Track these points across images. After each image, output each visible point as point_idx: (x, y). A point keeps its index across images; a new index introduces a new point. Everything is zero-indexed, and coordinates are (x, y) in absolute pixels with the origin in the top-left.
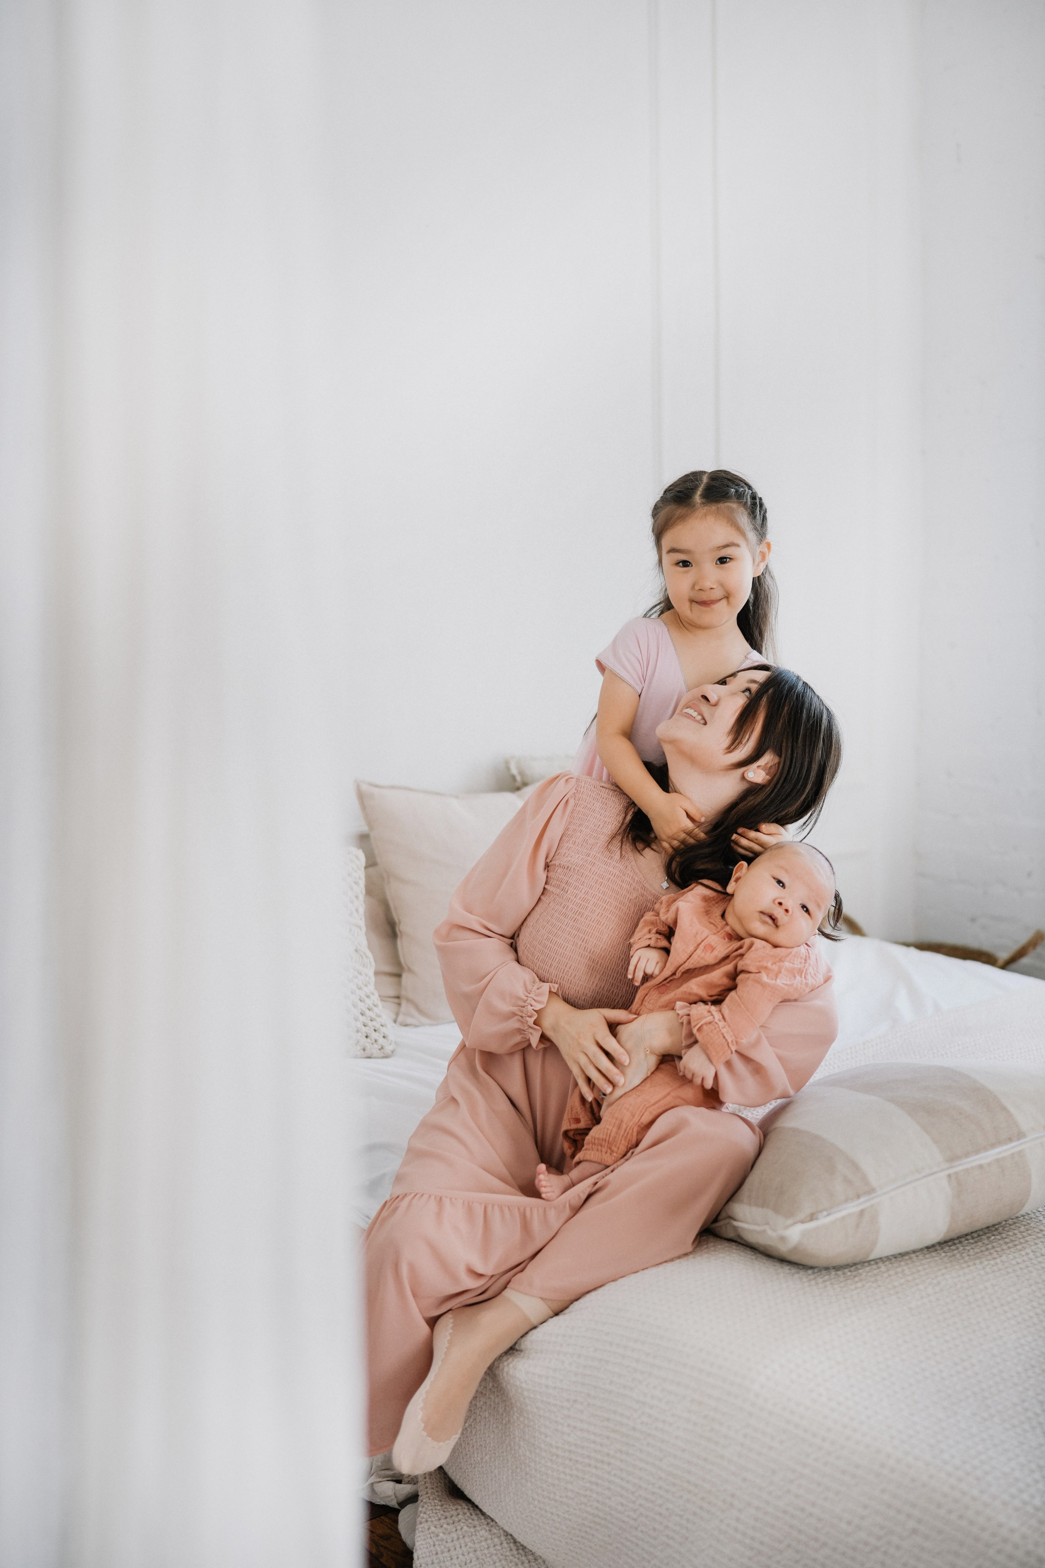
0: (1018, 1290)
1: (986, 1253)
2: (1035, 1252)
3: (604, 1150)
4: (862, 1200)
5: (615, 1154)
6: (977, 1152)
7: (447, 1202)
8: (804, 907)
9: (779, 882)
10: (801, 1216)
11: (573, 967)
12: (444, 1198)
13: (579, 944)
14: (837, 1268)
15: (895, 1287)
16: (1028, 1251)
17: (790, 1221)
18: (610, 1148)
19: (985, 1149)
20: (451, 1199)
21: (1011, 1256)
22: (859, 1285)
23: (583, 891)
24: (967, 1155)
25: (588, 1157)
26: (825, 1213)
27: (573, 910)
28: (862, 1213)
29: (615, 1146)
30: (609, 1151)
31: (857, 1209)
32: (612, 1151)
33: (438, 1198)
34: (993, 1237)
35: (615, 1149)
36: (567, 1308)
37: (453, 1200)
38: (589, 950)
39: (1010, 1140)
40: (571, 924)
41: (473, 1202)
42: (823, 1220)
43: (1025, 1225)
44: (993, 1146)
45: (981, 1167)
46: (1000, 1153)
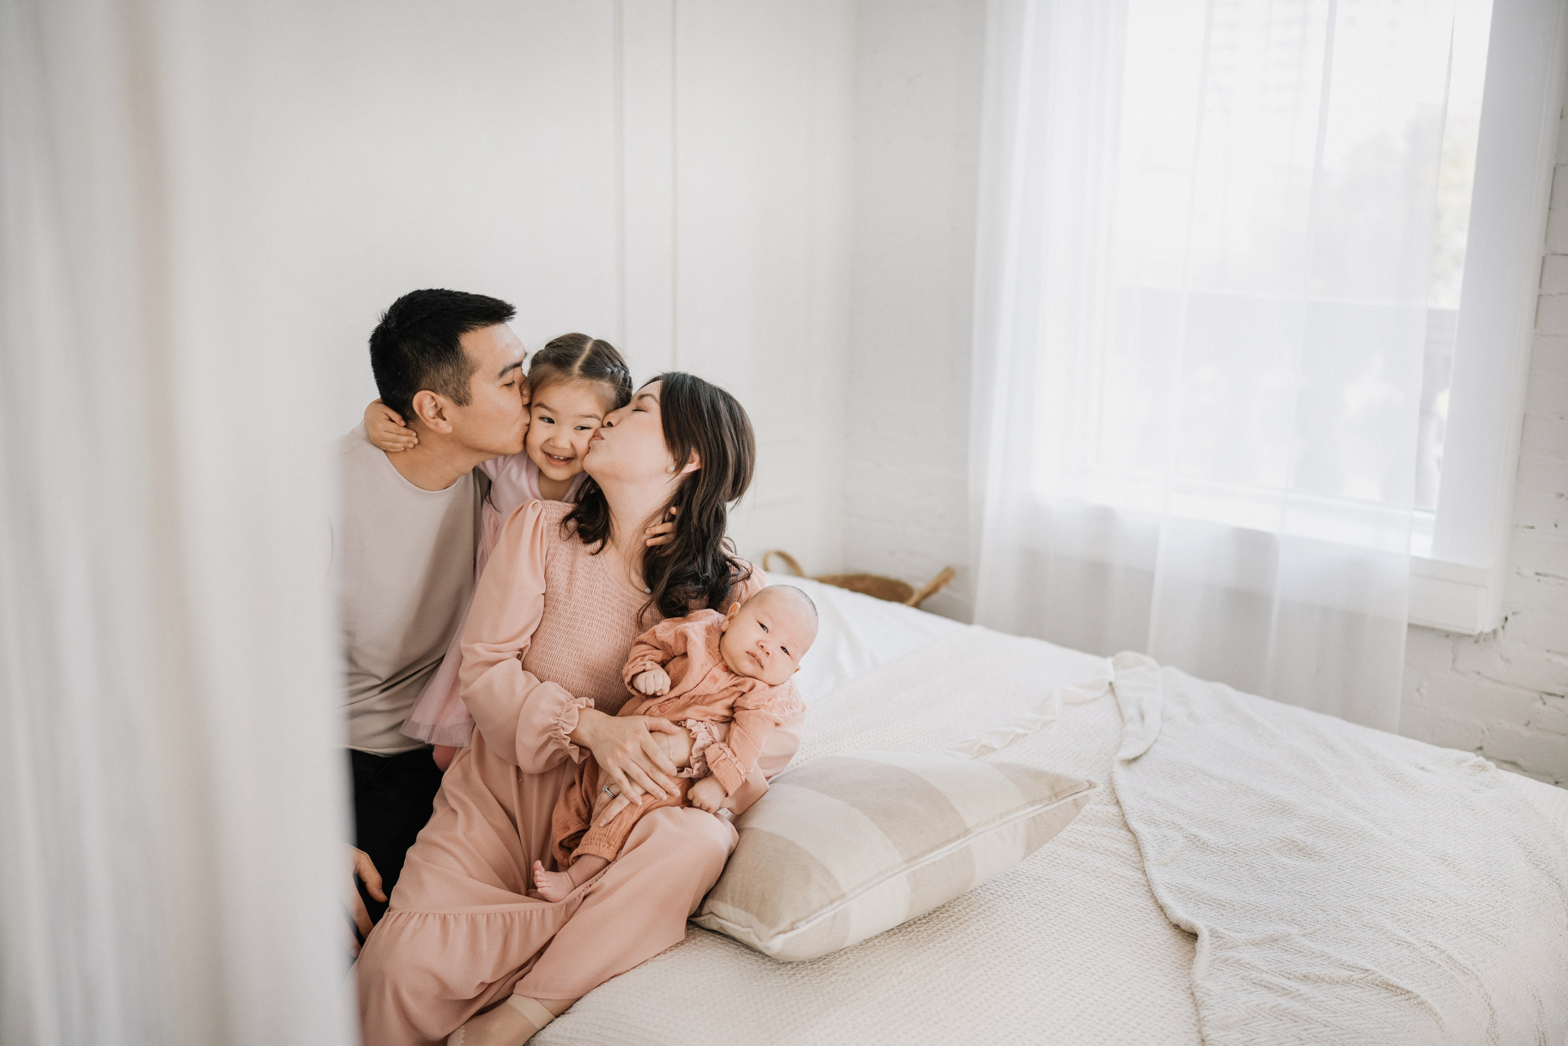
0: (968, 975)
1: (938, 934)
2: (978, 930)
3: (602, 844)
4: (835, 904)
5: (612, 848)
6: (931, 850)
7: (451, 919)
8: (783, 648)
9: (762, 626)
10: (783, 926)
11: (570, 675)
12: (448, 916)
13: (574, 654)
14: (812, 962)
15: (864, 979)
16: (972, 929)
17: (773, 931)
18: (608, 843)
19: (938, 847)
20: (454, 916)
21: (958, 936)
22: (833, 979)
23: (572, 606)
24: (923, 854)
25: (586, 851)
26: (804, 922)
27: (565, 624)
28: (835, 917)
29: (614, 840)
30: (607, 845)
31: (831, 914)
32: (610, 845)
33: (442, 918)
34: (941, 915)
35: (613, 843)
36: (571, 1006)
37: (457, 916)
38: (584, 658)
39: (958, 837)
40: (564, 637)
41: (475, 915)
42: (803, 928)
43: (967, 900)
44: (944, 844)
45: (934, 863)
46: (950, 849)
